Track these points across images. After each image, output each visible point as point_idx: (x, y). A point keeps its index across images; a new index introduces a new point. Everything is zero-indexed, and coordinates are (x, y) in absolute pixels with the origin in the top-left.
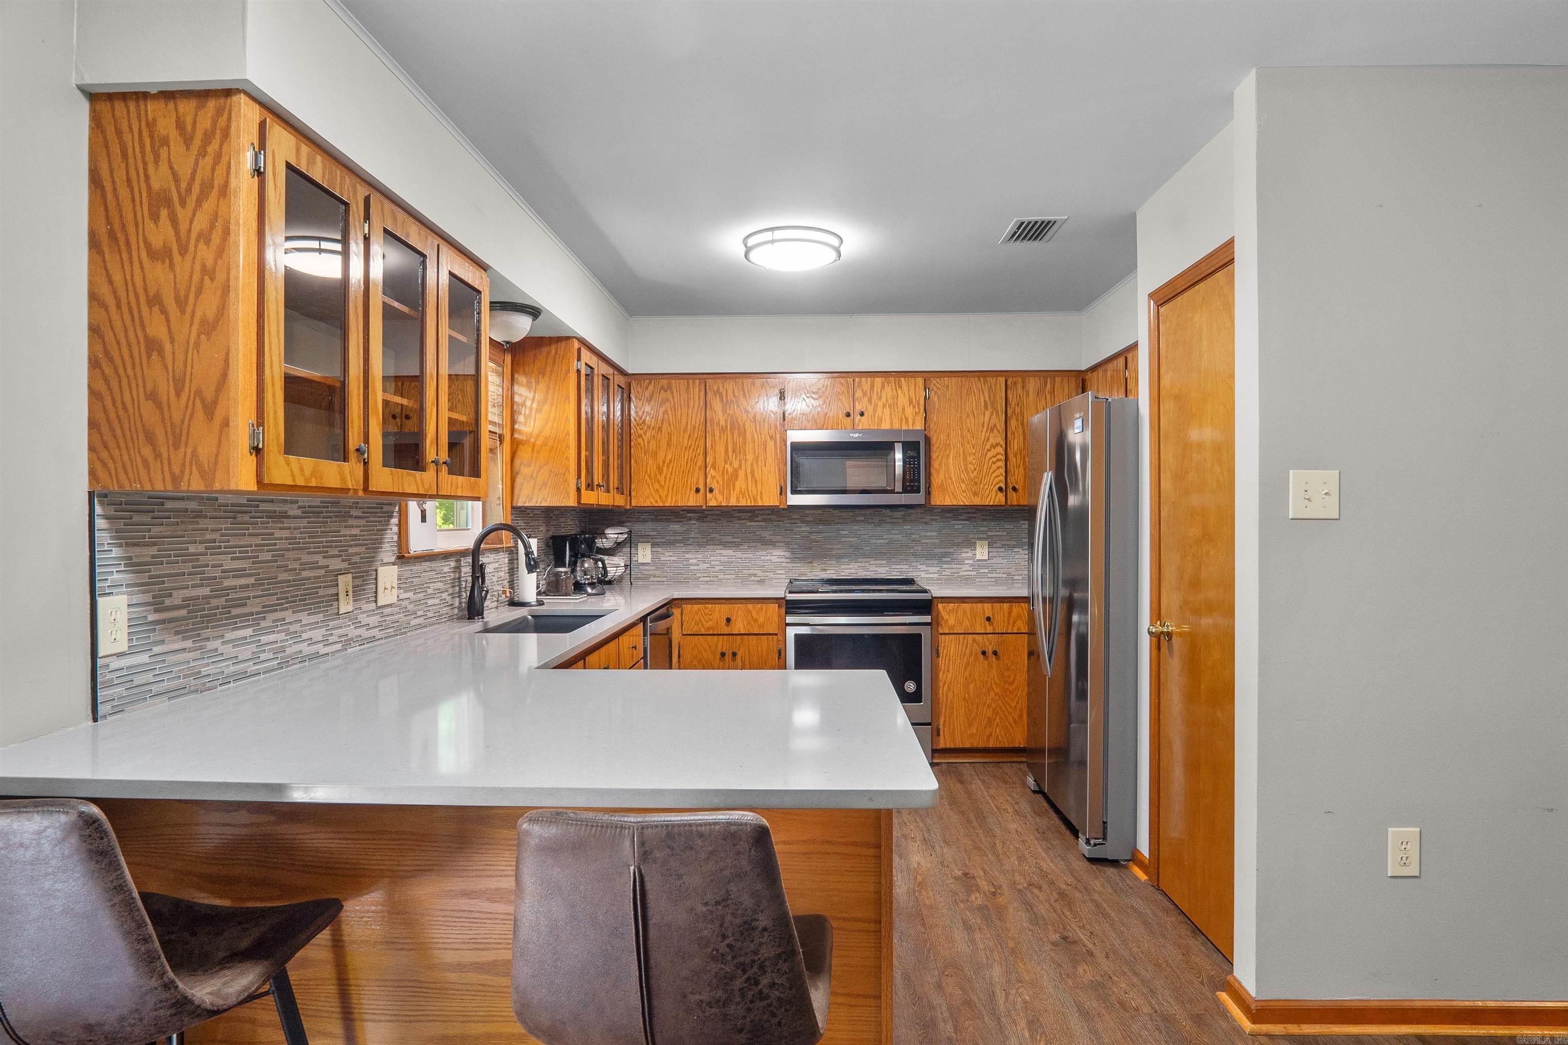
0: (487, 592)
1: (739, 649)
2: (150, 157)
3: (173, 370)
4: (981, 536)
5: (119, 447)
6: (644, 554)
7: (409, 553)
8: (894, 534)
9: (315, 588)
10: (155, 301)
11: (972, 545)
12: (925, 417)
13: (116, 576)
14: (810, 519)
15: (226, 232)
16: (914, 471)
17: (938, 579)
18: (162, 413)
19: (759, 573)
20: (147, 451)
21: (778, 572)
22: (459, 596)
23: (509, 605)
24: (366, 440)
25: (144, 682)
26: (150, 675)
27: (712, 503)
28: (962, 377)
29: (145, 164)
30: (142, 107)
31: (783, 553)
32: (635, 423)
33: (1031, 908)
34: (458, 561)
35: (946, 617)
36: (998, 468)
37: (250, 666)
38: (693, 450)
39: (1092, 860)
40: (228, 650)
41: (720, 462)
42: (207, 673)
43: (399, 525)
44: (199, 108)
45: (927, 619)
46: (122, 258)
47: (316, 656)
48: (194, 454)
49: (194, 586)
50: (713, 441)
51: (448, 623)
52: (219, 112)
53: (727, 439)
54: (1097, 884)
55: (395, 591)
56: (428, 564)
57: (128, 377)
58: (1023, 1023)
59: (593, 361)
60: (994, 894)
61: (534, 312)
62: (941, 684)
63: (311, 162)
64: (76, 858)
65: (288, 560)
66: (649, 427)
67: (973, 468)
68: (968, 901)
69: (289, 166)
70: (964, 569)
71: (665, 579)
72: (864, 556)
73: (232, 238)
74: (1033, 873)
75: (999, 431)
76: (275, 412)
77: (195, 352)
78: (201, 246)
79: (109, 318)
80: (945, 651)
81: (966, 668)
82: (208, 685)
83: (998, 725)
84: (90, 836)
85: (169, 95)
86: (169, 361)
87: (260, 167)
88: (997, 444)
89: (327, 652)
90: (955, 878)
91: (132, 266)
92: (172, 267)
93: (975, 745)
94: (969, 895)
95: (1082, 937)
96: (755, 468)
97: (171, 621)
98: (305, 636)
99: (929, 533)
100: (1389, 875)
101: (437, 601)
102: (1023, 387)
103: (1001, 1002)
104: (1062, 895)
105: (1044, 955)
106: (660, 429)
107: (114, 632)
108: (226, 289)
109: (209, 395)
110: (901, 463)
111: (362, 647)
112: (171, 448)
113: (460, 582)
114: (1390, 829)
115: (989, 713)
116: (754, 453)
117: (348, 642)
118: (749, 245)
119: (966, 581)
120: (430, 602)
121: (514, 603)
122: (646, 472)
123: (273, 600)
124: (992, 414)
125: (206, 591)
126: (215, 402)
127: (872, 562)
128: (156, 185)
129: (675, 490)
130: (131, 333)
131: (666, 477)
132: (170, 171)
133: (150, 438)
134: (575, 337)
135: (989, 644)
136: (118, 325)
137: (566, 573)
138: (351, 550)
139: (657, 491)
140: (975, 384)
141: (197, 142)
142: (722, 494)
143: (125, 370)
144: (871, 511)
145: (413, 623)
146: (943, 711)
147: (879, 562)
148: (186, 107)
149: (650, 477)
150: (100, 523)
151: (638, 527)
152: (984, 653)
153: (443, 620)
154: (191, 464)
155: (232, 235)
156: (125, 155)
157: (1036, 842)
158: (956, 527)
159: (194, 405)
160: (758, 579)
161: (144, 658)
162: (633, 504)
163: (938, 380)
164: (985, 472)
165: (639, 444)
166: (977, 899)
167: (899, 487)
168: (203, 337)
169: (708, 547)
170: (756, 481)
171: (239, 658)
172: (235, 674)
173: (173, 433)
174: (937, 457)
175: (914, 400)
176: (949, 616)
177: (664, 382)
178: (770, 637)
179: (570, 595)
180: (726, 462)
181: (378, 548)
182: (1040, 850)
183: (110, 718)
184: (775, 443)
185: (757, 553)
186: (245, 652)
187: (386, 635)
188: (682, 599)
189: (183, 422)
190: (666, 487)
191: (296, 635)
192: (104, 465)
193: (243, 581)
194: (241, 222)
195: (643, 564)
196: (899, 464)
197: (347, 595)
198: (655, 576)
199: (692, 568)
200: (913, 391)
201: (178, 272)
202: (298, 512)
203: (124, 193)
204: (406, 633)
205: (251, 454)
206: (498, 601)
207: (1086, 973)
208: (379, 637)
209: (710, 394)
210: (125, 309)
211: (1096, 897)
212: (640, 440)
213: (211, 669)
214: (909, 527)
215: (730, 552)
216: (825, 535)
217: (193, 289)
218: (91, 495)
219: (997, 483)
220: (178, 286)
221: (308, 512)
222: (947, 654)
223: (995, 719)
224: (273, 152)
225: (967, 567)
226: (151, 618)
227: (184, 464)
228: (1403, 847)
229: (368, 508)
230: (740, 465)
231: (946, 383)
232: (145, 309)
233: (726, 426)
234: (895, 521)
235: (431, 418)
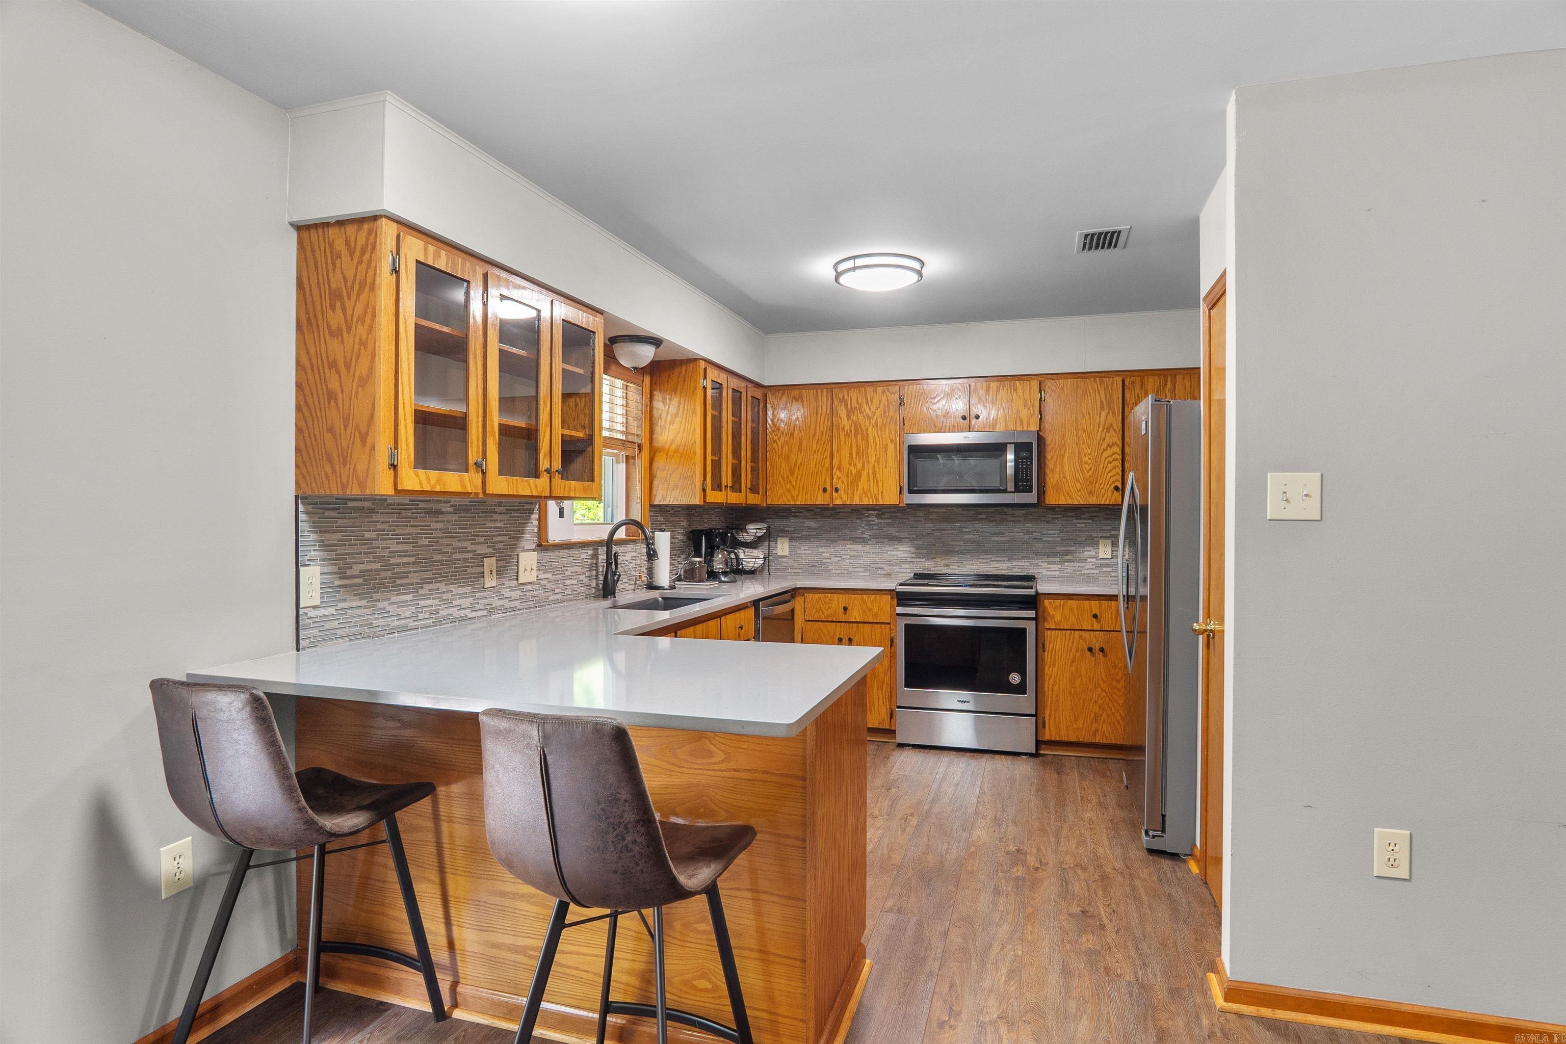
0: (619, 576)
1: (855, 636)
2: (330, 267)
3: (343, 412)
4: (1104, 535)
5: (312, 466)
6: (783, 547)
7: (548, 542)
8: (1017, 532)
9: (464, 567)
10: (333, 365)
11: (1095, 544)
12: (1041, 419)
13: (312, 553)
14: (934, 516)
15: (374, 315)
16: (1027, 472)
17: (1059, 577)
18: (336, 442)
19: (886, 567)
20: (328, 469)
21: (903, 566)
22: (597, 579)
23: (647, 588)
24: (485, 456)
25: (332, 627)
26: (336, 623)
27: (838, 502)
28: (1077, 378)
29: (327, 271)
30: (326, 232)
31: (908, 549)
32: (770, 430)
33: (1067, 885)
34: (596, 550)
35: (1052, 612)
36: (1114, 468)
37: (410, 622)
38: (821, 453)
39: (1151, 851)
40: (393, 609)
41: (845, 464)
42: (377, 625)
43: (539, 520)
44: (359, 230)
45: (1032, 614)
46: (314, 337)
47: (464, 619)
48: (355, 470)
49: (368, 562)
50: (839, 445)
51: (585, 600)
52: (370, 232)
53: (851, 443)
54: (1144, 873)
55: (535, 572)
56: (566, 551)
57: (317, 417)
58: (1004, 971)
59: (722, 378)
60: (1037, 869)
61: (656, 342)
62: (1047, 678)
63: (437, 256)
64: (249, 721)
65: (442, 545)
66: (782, 433)
67: (1088, 467)
68: (1009, 872)
69: (417, 261)
70: (1086, 567)
71: (801, 571)
72: (986, 553)
73: (377, 320)
74: (1086, 856)
75: (1115, 431)
76: (407, 439)
77: (356, 399)
78: (360, 326)
79: (307, 377)
80: (1051, 645)
81: (1072, 663)
82: (378, 633)
83: (1104, 721)
84: (256, 708)
85: (341, 223)
86: (340, 405)
87: (396, 268)
88: (1113, 444)
89: (474, 616)
90: (1008, 853)
91: (320, 342)
92: (342, 341)
93: (1081, 739)
94: (1012, 867)
95: (1103, 913)
96: (877, 470)
97: (351, 586)
98: (455, 603)
99: (1052, 531)
100: (1375, 874)
101: (575, 582)
102: (1142, 387)
103: (994, 953)
104: (1104, 877)
105: (1056, 923)
106: (792, 435)
107: (311, 592)
108: (373, 356)
109: (363, 429)
110: (1013, 464)
111: (505, 614)
112: (342, 466)
113: (597, 567)
114: (1375, 829)
115: (1096, 709)
116: (876, 455)
117: (492, 610)
118: (839, 270)
119: (1090, 579)
120: (567, 582)
121: (651, 587)
122: (780, 473)
123: (429, 575)
124: (1108, 414)
125: (377, 566)
126: (367, 434)
127: (993, 559)
128: (333, 286)
129: (805, 490)
130: (319, 387)
131: (797, 478)
132: (341, 275)
133: (330, 460)
134: (701, 359)
135: (1097, 641)
136: (312, 382)
137: (700, 562)
138: (495, 539)
139: (789, 491)
140: (1091, 384)
141: (357, 254)
142: (846, 492)
143: (316, 413)
144: (993, 509)
145: (551, 598)
146: (1049, 704)
147: (1001, 559)
148: (351, 230)
149: (783, 478)
150: (302, 517)
151: (778, 524)
152: (1090, 649)
153: (580, 598)
154: (353, 476)
155: (377, 316)
156: (316, 267)
157: (1104, 831)
158: (1078, 525)
159: (354, 435)
160: (885, 572)
161: (332, 611)
162: (768, 503)
163: (1053, 382)
164: (1100, 472)
165: (774, 449)
166: (1019, 871)
167: (1011, 486)
168: (360, 389)
169: (839, 542)
170: (877, 481)
171: (402, 616)
172: (398, 627)
173: (343, 454)
174: (1052, 457)
175: (1029, 402)
176: (1054, 612)
177: (796, 392)
178: (883, 626)
179: (703, 582)
180: (850, 464)
181: (519, 538)
182: (1104, 837)
183: (307, 650)
184: (895, 445)
185: (884, 549)
186: (407, 612)
187: (526, 607)
188: (805, 588)
189: (348, 448)
190: (797, 487)
191: (449, 602)
192: (304, 477)
193: (406, 560)
194: (383, 307)
195: (782, 557)
196: (1010, 464)
197: (491, 574)
198: (792, 568)
199: (824, 561)
200: (1031, 392)
201: (346, 344)
202: (451, 510)
203: (315, 291)
204: (545, 606)
205: (390, 469)
206: (635, 584)
207: (1089, 941)
208: (520, 608)
209: (836, 402)
210: (316, 371)
211: (1137, 883)
212: (775, 445)
213: (381, 622)
214: (1031, 525)
215: (859, 547)
216: (948, 532)
217: (355, 355)
218: (297, 497)
219: (1114, 482)
220: (346, 354)
221: (457, 510)
222: (1052, 649)
223: (1101, 715)
224: (406, 255)
225: (1090, 566)
226: (337, 583)
227: (348, 477)
228: (1391, 848)
229: (511, 506)
230: (863, 466)
231: (1062, 385)
232: (327, 370)
233: (851, 431)
234: (1016, 519)
235: (544, 436)
